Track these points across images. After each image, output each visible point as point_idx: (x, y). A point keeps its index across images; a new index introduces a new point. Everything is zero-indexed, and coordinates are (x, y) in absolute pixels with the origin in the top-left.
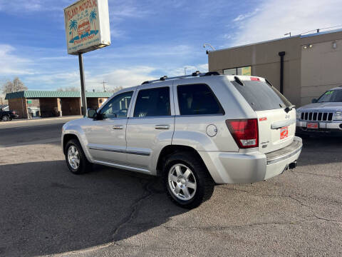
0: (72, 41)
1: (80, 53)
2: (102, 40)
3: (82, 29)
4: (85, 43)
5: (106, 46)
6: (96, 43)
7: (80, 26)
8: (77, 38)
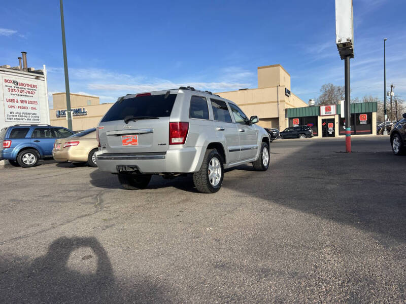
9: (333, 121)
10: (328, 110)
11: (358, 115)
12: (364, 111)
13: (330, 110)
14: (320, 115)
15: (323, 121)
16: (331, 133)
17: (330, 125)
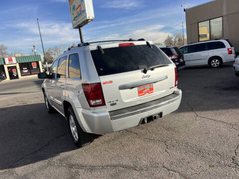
0: (74, 20)
1: (79, 27)
2: (88, 16)
3: (78, 10)
4: (80, 20)
5: (92, 20)
6: (85, 19)
7: (77, 8)
8: (76, 17)
9: (15, 67)
10: (10, 60)
11: (31, 63)
12: (34, 61)
13: (12, 60)
14: (5, 64)
15: (9, 68)
16: (15, 76)
17: (14, 70)
